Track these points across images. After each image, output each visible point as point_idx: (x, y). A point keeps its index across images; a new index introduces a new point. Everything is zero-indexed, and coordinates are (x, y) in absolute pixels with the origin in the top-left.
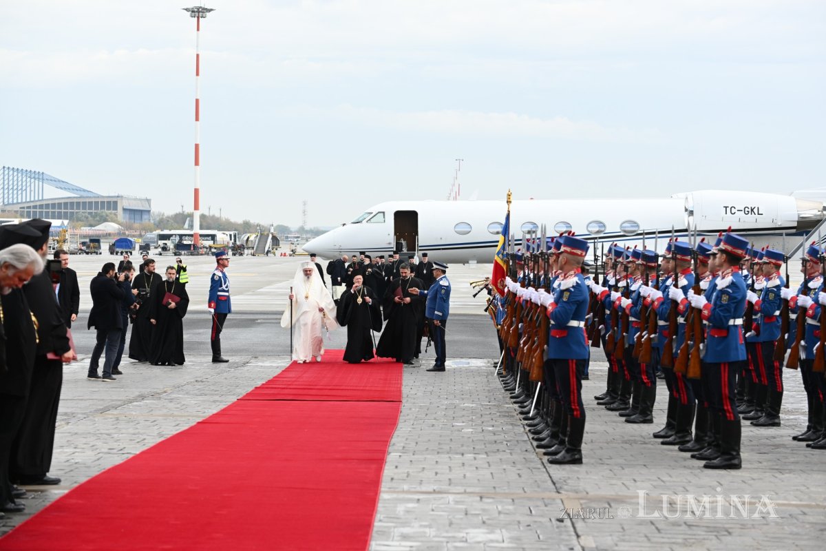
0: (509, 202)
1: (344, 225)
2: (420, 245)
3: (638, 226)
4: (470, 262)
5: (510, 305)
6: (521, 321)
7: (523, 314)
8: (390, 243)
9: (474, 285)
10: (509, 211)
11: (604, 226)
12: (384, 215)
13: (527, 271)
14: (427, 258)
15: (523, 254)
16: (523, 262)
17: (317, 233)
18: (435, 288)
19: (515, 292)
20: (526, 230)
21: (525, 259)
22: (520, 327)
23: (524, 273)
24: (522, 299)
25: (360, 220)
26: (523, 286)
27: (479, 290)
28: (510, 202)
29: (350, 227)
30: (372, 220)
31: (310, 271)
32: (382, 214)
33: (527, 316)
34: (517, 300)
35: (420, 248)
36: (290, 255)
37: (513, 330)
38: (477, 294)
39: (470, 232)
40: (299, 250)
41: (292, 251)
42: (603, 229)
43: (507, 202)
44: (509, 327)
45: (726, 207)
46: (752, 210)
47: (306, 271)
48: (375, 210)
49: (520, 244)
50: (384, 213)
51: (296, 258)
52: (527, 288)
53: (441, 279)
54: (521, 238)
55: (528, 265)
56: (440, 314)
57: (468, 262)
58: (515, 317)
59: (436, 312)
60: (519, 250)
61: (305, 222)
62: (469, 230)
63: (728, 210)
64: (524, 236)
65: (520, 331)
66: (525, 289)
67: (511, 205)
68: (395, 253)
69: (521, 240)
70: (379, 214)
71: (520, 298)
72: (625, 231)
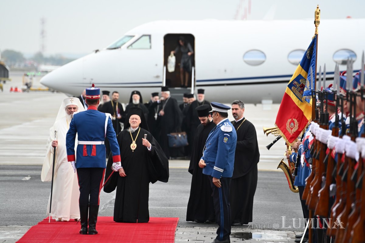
0: (316, 23)
1: (97, 51)
2: (197, 79)
4: (264, 102)
5: (318, 159)
6: (333, 182)
7: (336, 172)
8: (158, 77)
9: (267, 132)
10: (316, 35)
12: (150, 38)
13: (340, 114)
14: (203, 95)
15: (335, 92)
16: (335, 103)
17: (60, 61)
18: (216, 136)
19: (325, 142)
20: (341, 59)
21: (338, 99)
22: (331, 189)
23: (337, 117)
24: (334, 152)
25: (118, 45)
26: (335, 134)
27: (275, 138)
28: (319, 22)
29: (104, 54)
30: (133, 45)
31: (74, 108)
32: (148, 38)
33: (341, 174)
34: (328, 152)
35: (197, 83)
36: (24, 90)
37: (321, 193)
38: (271, 145)
39: (262, 62)
40: (36, 83)
41: (27, 85)
43: (315, 22)
44: (317, 189)
47: (70, 108)
48: (137, 32)
49: (332, 79)
50: (150, 36)
51: (31, 94)
52: (341, 137)
53: (223, 123)
54: (333, 70)
55: (342, 106)
56: (221, 170)
57: (260, 102)
58: (325, 175)
59: (215, 168)
60: (331, 86)
61: (43, 47)
62: (262, 59)
64: (337, 68)
65: (332, 195)
66: (337, 139)
67: (319, 26)
68: (164, 89)
69: (332, 73)
70: (144, 38)
71: (331, 150)
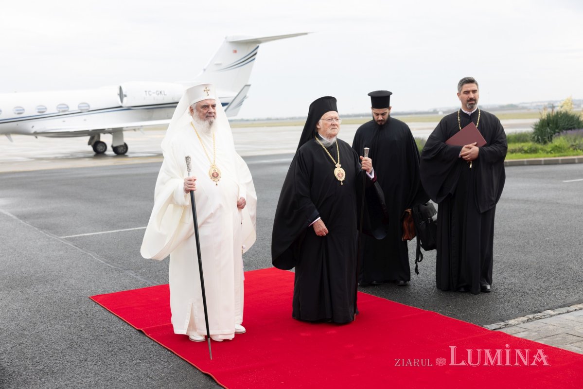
3: (89, 106)
11: (68, 107)
42: (67, 109)
45: (146, 91)
46: (161, 92)
63: (147, 93)
72: (81, 110)
